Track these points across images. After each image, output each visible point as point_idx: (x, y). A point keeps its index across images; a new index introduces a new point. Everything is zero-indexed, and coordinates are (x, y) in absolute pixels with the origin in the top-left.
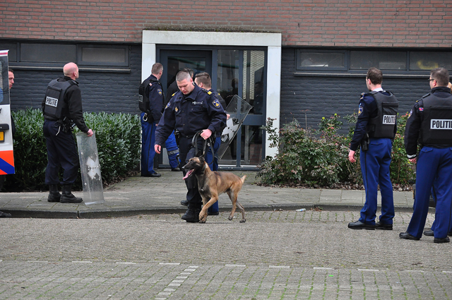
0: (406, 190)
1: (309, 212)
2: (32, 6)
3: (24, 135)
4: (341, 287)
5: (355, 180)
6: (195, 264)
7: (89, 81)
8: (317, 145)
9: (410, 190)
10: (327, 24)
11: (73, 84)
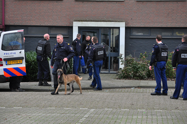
0: (173, 80)
1: (136, 89)
2: (32, 13)
3: (30, 61)
4: (148, 117)
5: (153, 77)
6: (93, 109)
7: (53, 41)
8: (139, 64)
9: (174, 81)
10: (142, 19)
11: (47, 42)
